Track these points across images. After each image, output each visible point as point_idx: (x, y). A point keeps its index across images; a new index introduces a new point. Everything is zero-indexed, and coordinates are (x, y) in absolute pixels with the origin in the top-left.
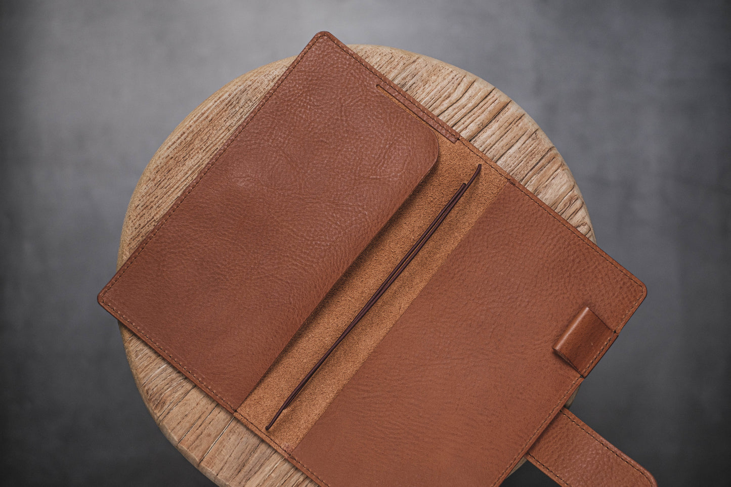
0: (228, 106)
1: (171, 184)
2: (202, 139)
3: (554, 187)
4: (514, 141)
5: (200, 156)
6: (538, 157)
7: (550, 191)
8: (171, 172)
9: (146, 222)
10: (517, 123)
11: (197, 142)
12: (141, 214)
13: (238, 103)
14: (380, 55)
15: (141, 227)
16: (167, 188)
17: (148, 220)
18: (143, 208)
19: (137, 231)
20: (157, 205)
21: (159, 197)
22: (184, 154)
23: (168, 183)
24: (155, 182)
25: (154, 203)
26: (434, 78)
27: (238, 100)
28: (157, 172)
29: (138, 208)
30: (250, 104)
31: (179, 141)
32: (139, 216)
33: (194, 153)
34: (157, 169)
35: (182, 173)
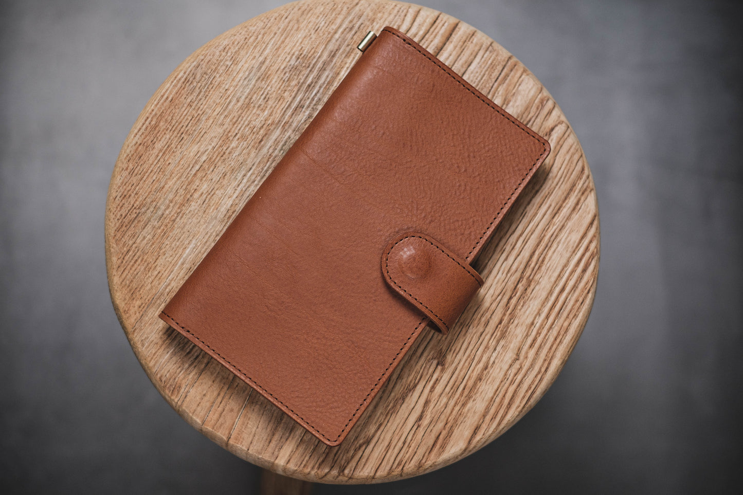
0: (185, 83)
1: (145, 170)
2: (166, 120)
3: (523, 93)
4: (472, 57)
5: (168, 136)
6: (500, 68)
7: (519, 98)
8: (142, 158)
9: (127, 211)
10: (471, 40)
11: (162, 124)
12: (121, 205)
13: (194, 78)
14: (322, 5)
15: (123, 216)
16: (142, 174)
17: (129, 208)
18: (122, 198)
19: (120, 221)
20: (135, 192)
21: (135, 185)
22: (152, 138)
23: (141, 169)
24: (129, 171)
25: (132, 191)
26: (379, 15)
27: (194, 76)
28: (129, 161)
29: (117, 199)
30: (207, 77)
31: (144, 127)
32: (119, 207)
33: (161, 136)
34: (128, 158)
35: (154, 156)
